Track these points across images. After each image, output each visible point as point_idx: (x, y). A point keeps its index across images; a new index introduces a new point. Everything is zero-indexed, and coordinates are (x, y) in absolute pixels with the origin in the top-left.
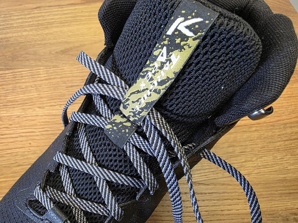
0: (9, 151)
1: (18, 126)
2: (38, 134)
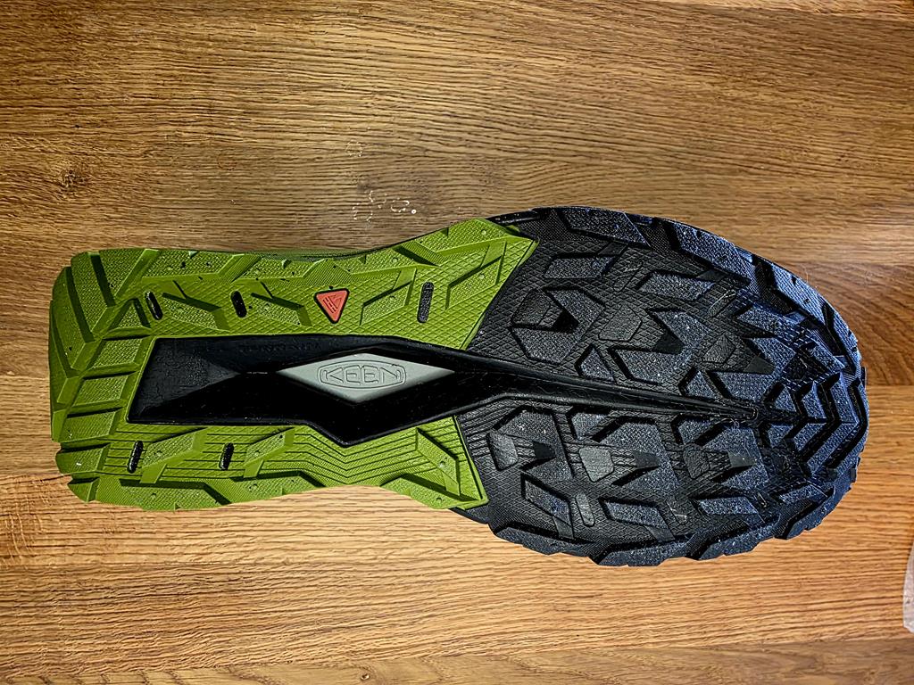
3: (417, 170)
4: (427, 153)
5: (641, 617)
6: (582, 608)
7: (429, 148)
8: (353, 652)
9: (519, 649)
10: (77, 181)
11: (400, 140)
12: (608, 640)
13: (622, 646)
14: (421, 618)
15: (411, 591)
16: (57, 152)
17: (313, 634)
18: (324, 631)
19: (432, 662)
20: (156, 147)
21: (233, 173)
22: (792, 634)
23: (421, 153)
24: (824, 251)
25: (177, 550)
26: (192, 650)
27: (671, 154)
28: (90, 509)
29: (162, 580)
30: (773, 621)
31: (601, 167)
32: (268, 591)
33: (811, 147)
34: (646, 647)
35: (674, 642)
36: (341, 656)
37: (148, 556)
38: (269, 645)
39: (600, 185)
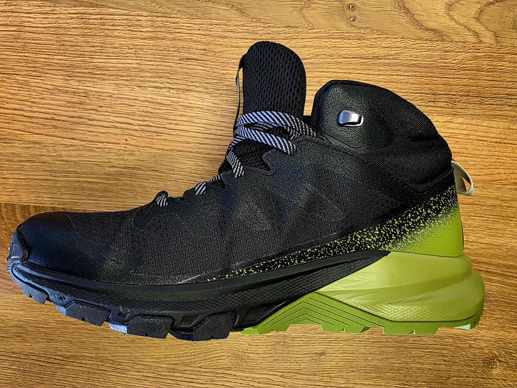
0: (101, 145)
1: (109, 110)
2: (137, 128)
3: (289, 364)
4: (281, 374)
5: (151, 39)
6: (194, 51)
7: (280, 378)
8: (359, 39)
9: (243, 25)
10: (489, 362)
11: (297, 383)
12: (176, 23)
13: (166, 17)
14: (311, 58)
15: (316, 80)
16: (498, 379)
17: (385, 57)
18: (377, 58)
19: (306, 24)
20: (443, 381)
21: (400, 365)
22: (31, 8)
23: (285, 374)
24: (6, 301)
25: (464, 127)
26: (464, 55)
27: (118, 370)
28: (512, 160)
29: (476, 108)
30: (46, 21)
31: (167, 362)
32: (411, 91)
33: (16, 372)
34: (148, 14)
35: (125, 15)
36: (369, 37)
37: (483, 124)
38: (415, 53)
39: (169, 351)
